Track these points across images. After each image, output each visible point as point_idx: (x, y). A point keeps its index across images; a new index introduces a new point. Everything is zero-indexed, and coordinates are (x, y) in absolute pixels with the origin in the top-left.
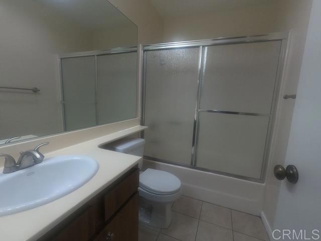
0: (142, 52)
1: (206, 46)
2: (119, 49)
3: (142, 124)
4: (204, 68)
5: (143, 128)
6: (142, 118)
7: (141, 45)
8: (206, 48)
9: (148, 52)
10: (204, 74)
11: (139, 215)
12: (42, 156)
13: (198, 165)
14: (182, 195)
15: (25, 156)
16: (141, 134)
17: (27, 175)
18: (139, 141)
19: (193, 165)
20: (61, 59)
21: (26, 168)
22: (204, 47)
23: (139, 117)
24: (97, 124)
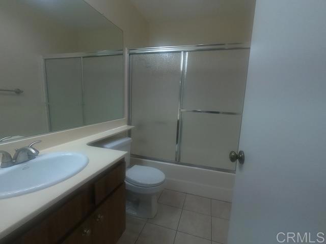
0: (128, 55)
1: (187, 51)
2: (105, 52)
3: (129, 123)
4: (186, 71)
5: (130, 127)
6: (129, 118)
7: (126, 49)
8: (187, 53)
9: (134, 55)
10: (185, 77)
11: (127, 208)
12: (37, 152)
13: (182, 161)
14: (165, 189)
15: (21, 152)
16: (129, 133)
17: (23, 169)
18: (126, 140)
19: (178, 161)
20: (45, 60)
21: (22, 163)
22: (185, 52)
23: (126, 118)
24: (84, 124)
